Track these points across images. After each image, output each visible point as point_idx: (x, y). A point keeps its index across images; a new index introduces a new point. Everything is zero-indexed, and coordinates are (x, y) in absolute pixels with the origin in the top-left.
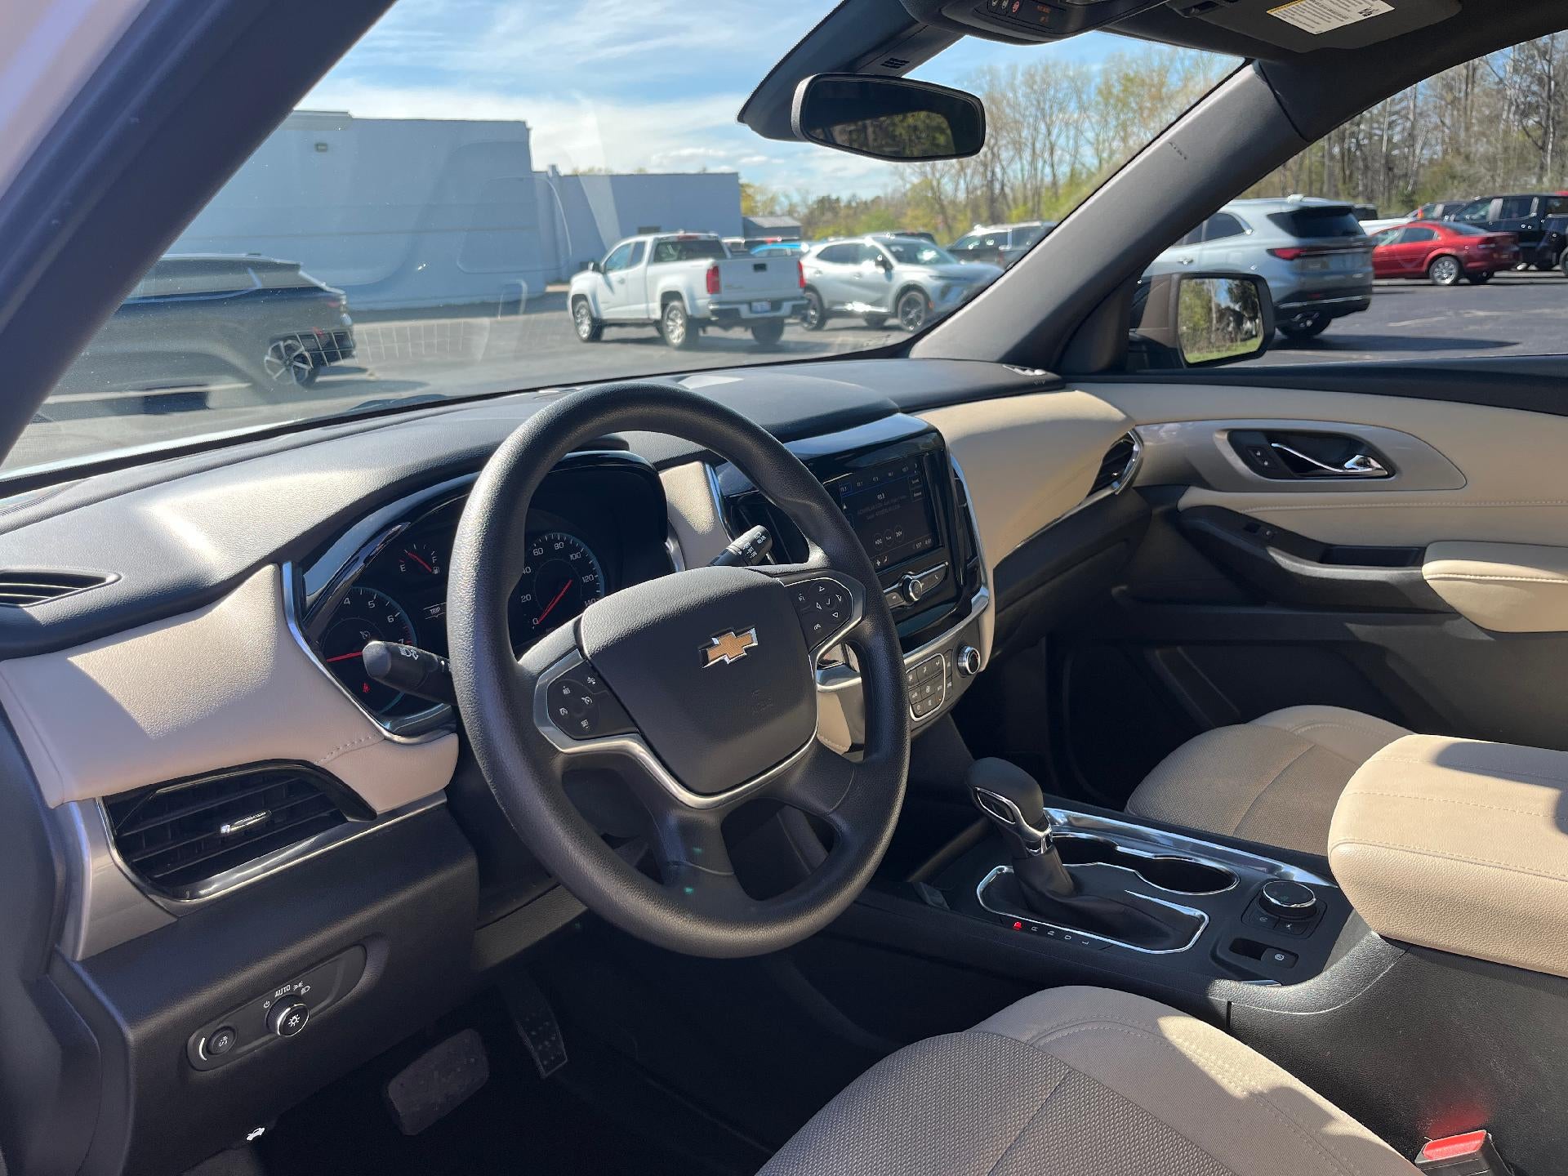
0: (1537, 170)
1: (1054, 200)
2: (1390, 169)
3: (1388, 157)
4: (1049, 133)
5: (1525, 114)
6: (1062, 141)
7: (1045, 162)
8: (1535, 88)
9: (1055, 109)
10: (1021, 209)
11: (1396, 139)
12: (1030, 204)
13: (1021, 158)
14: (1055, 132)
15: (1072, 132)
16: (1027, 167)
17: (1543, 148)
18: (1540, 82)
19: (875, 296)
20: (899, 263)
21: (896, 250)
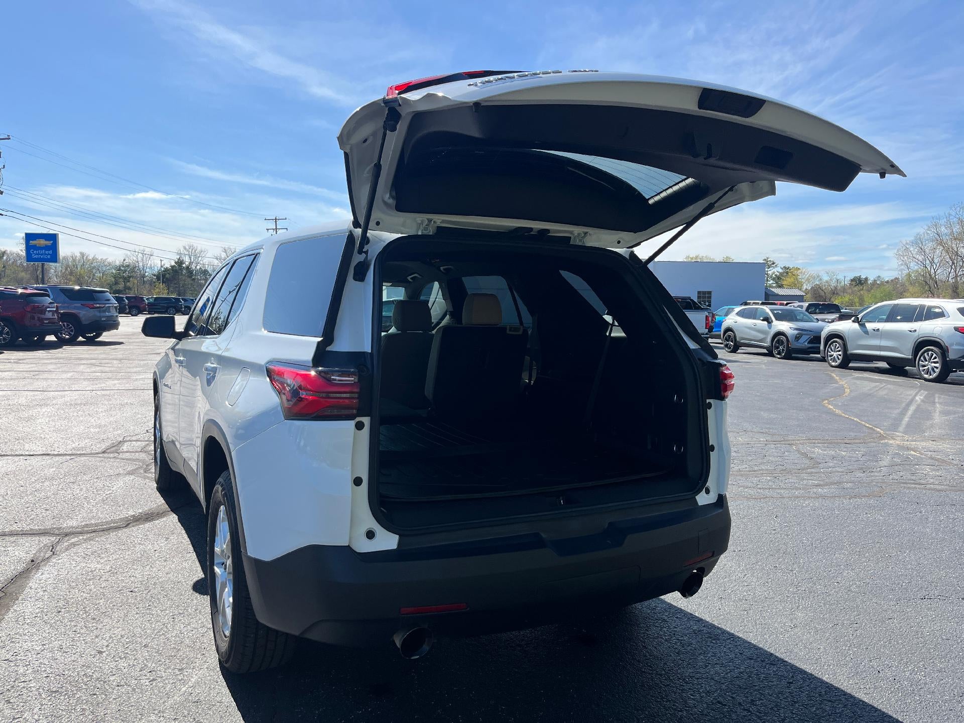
19: (761, 336)
20: (776, 320)
21: (777, 313)
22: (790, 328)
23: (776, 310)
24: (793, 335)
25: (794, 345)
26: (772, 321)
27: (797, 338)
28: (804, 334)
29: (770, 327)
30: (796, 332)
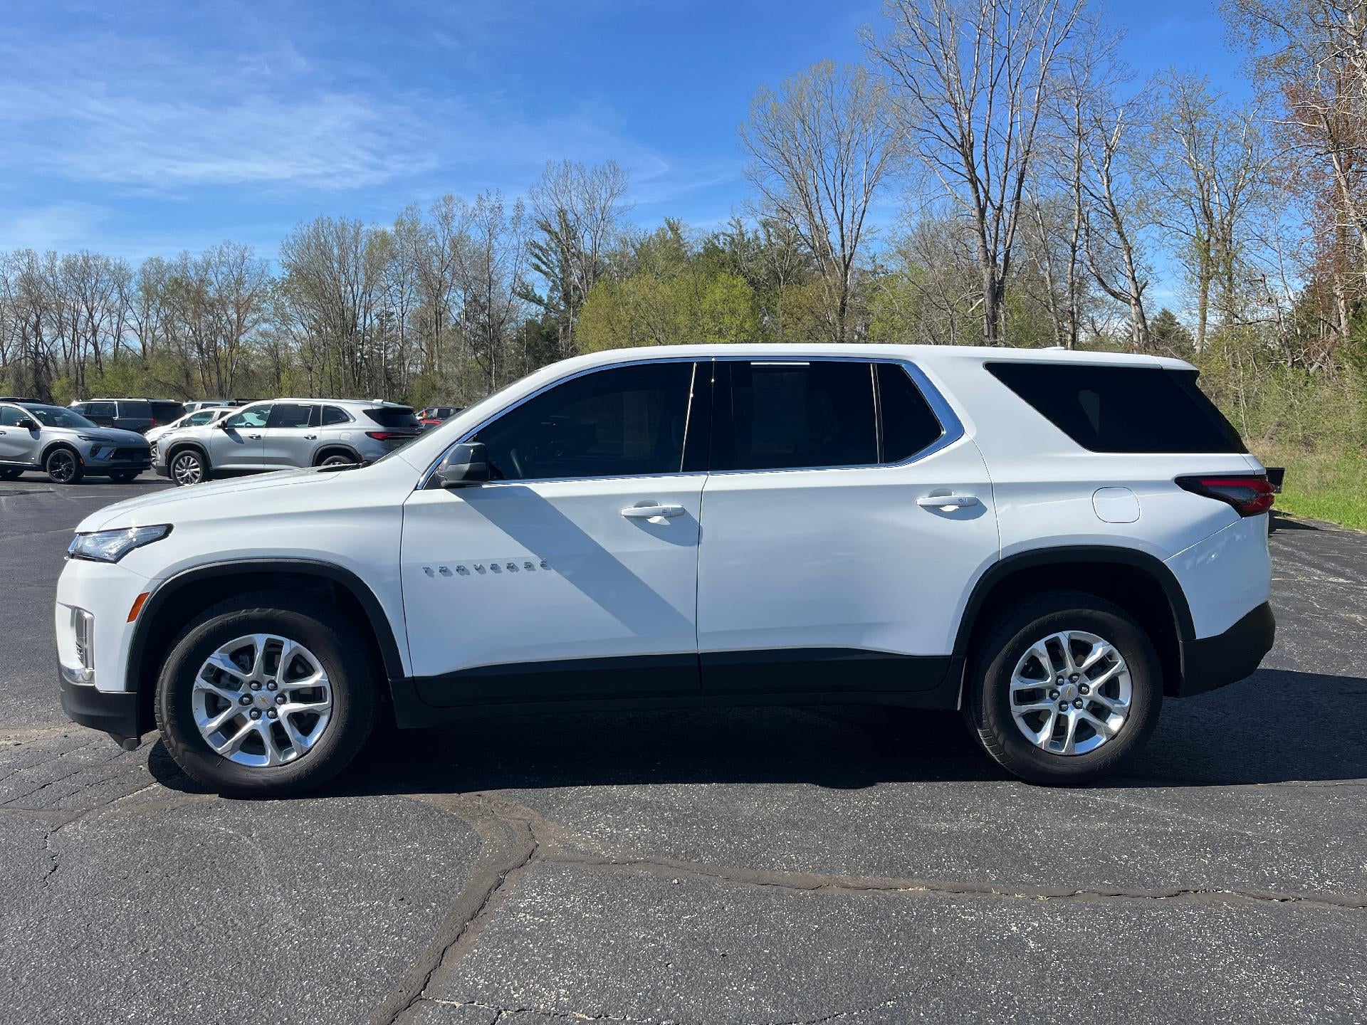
0: (487, 387)
1: (99, 375)
2: (389, 379)
3: (386, 370)
4: (91, 316)
5: (476, 349)
6: (105, 324)
7: (87, 341)
8: (480, 333)
9: (97, 297)
10: (64, 380)
11: (390, 357)
12: (73, 377)
13: (63, 337)
14: (97, 316)
15: (115, 320)
16: (68, 344)
17: (490, 373)
18: (484, 329)
19: (20, 451)
20: (45, 425)
21: (40, 414)
22: (79, 437)
23: (38, 410)
24: (89, 446)
25: (89, 462)
26: (39, 428)
27: (94, 451)
28: (104, 446)
29: (37, 437)
30: (90, 443)
